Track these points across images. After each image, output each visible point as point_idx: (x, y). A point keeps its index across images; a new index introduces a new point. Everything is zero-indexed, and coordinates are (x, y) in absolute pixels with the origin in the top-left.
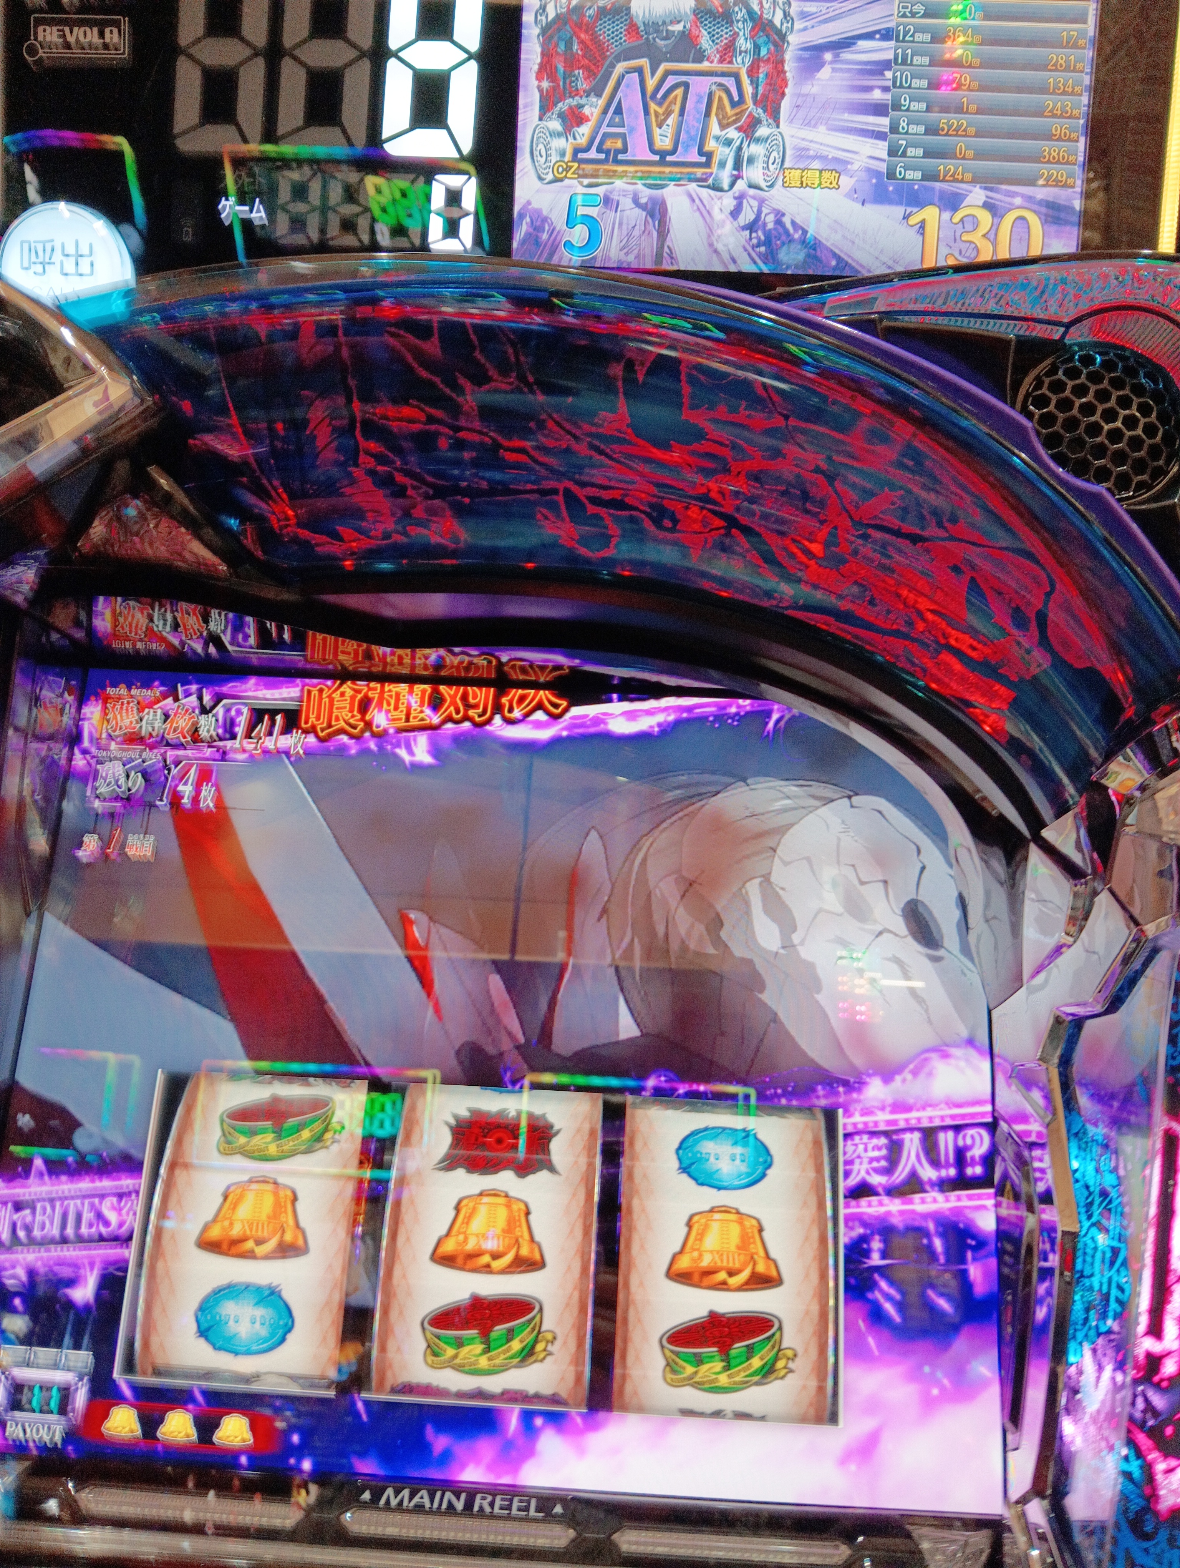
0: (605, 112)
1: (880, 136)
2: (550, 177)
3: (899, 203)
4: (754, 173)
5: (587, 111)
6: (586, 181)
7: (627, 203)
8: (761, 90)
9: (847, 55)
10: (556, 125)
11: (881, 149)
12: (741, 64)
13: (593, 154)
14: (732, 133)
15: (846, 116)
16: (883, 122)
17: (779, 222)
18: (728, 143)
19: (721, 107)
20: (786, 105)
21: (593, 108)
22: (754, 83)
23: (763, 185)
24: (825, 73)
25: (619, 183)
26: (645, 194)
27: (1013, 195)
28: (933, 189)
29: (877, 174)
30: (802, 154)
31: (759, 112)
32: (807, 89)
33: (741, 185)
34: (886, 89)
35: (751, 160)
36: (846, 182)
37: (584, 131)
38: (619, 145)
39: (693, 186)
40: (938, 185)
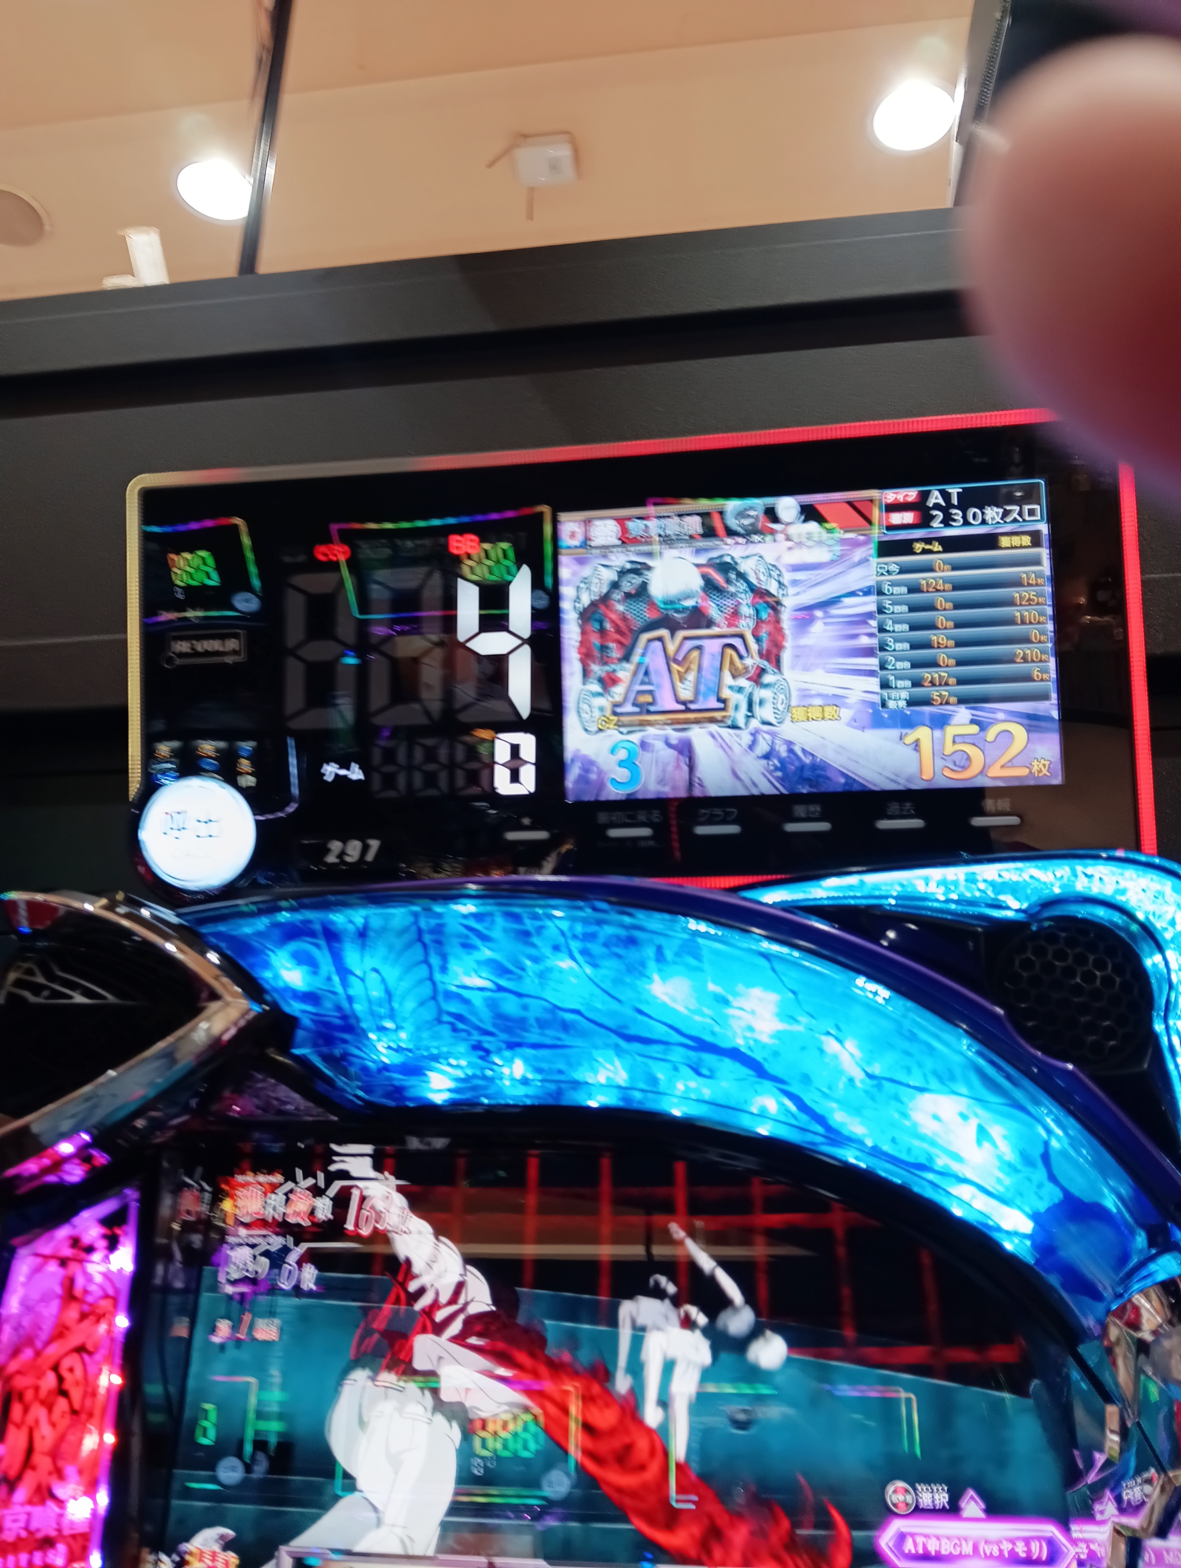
0: (635, 674)
1: (871, 673)
2: (594, 728)
3: (894, 726)
4: (765, 713)
5: (621, 674)
6: (624, 730)
7: (660, 745)
8: (765, 646)
9: (834, 611)
10: (596, 687)
11: (873, 684)
12: (746, 626)
13: (628, 708)
14: (743, 682)
15: (841, 660)
16: (873, 663)
17: (791, 751)
18: (740, 690)
19: (732, 662)
20: (786, 657)
21: (624, 672)
22: (758, 640)
23: (774, 721)
24: (818, 628)
25: (651, 731)
26: (675, 736)
27: (994, 711)
28: (922, 713)
29: (872, 704)
30: (805, 695)
31: (764, 664)
32: (805, 641)
33: (755, 723)
34: (871, 635)
35: (761, 703)
36: (846, 714)
37: (618, 691)
38: (649, 699)
39: (714, 728)
40: (927, 709)
